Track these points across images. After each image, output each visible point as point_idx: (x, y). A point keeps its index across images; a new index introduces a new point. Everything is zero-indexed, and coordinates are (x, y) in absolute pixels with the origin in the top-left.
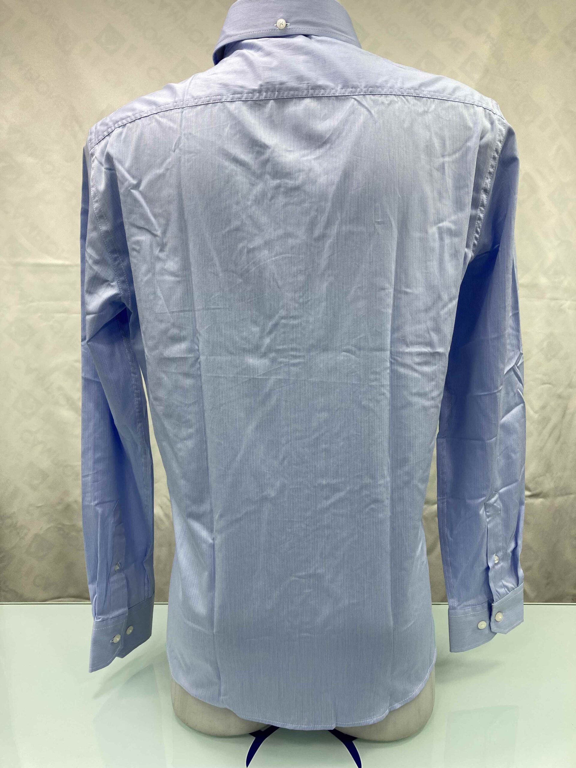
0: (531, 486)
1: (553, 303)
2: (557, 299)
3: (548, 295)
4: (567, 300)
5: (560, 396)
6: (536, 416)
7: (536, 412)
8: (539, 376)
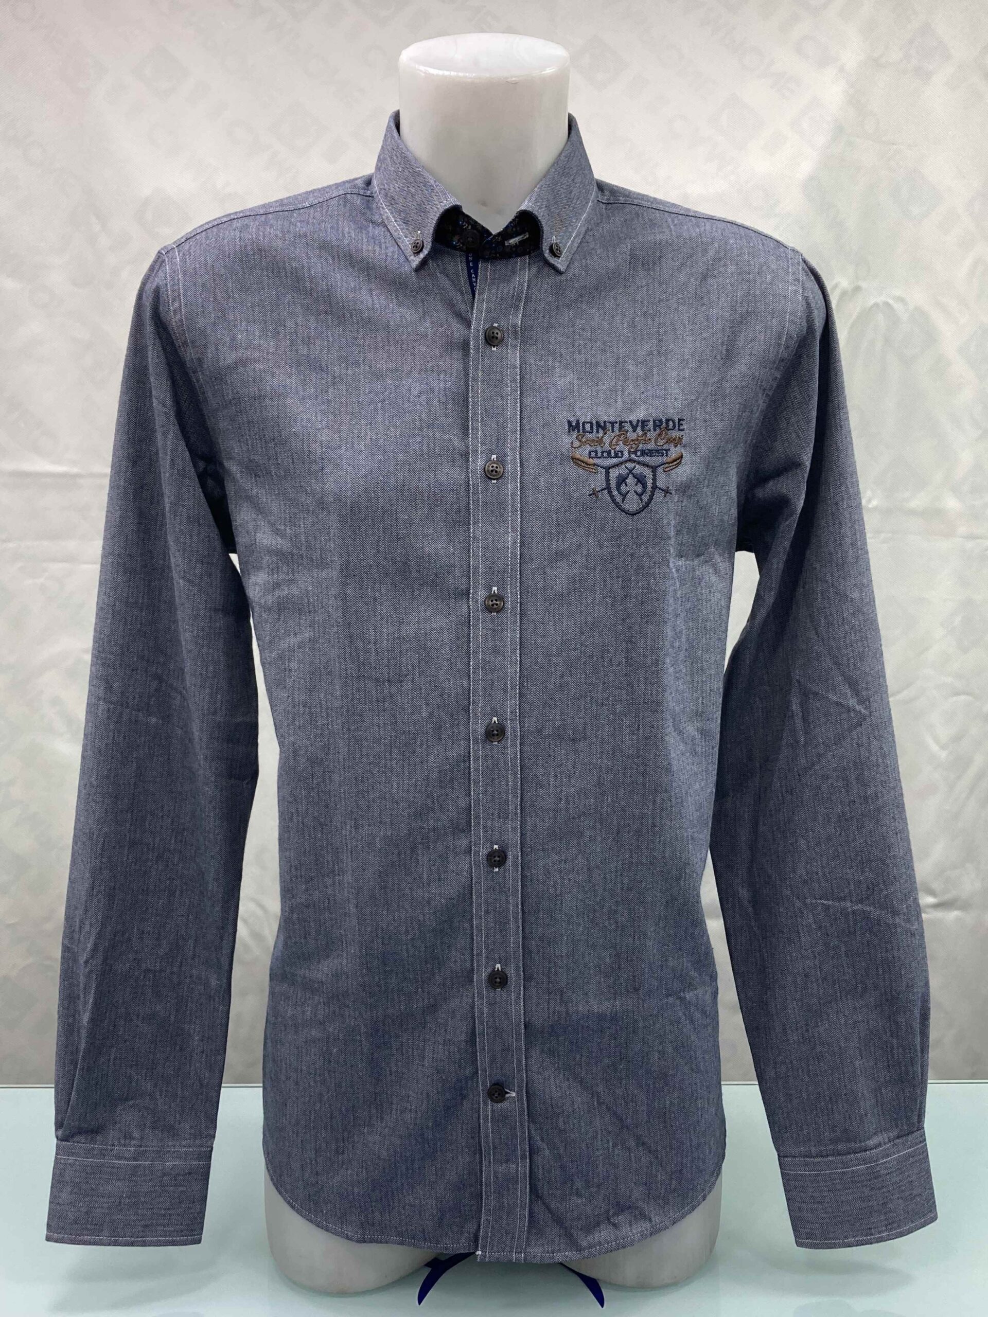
0: (936, 886)
3: (962, 530)
6: (943, 755)
7: (943, 747)
8: (949, 680)
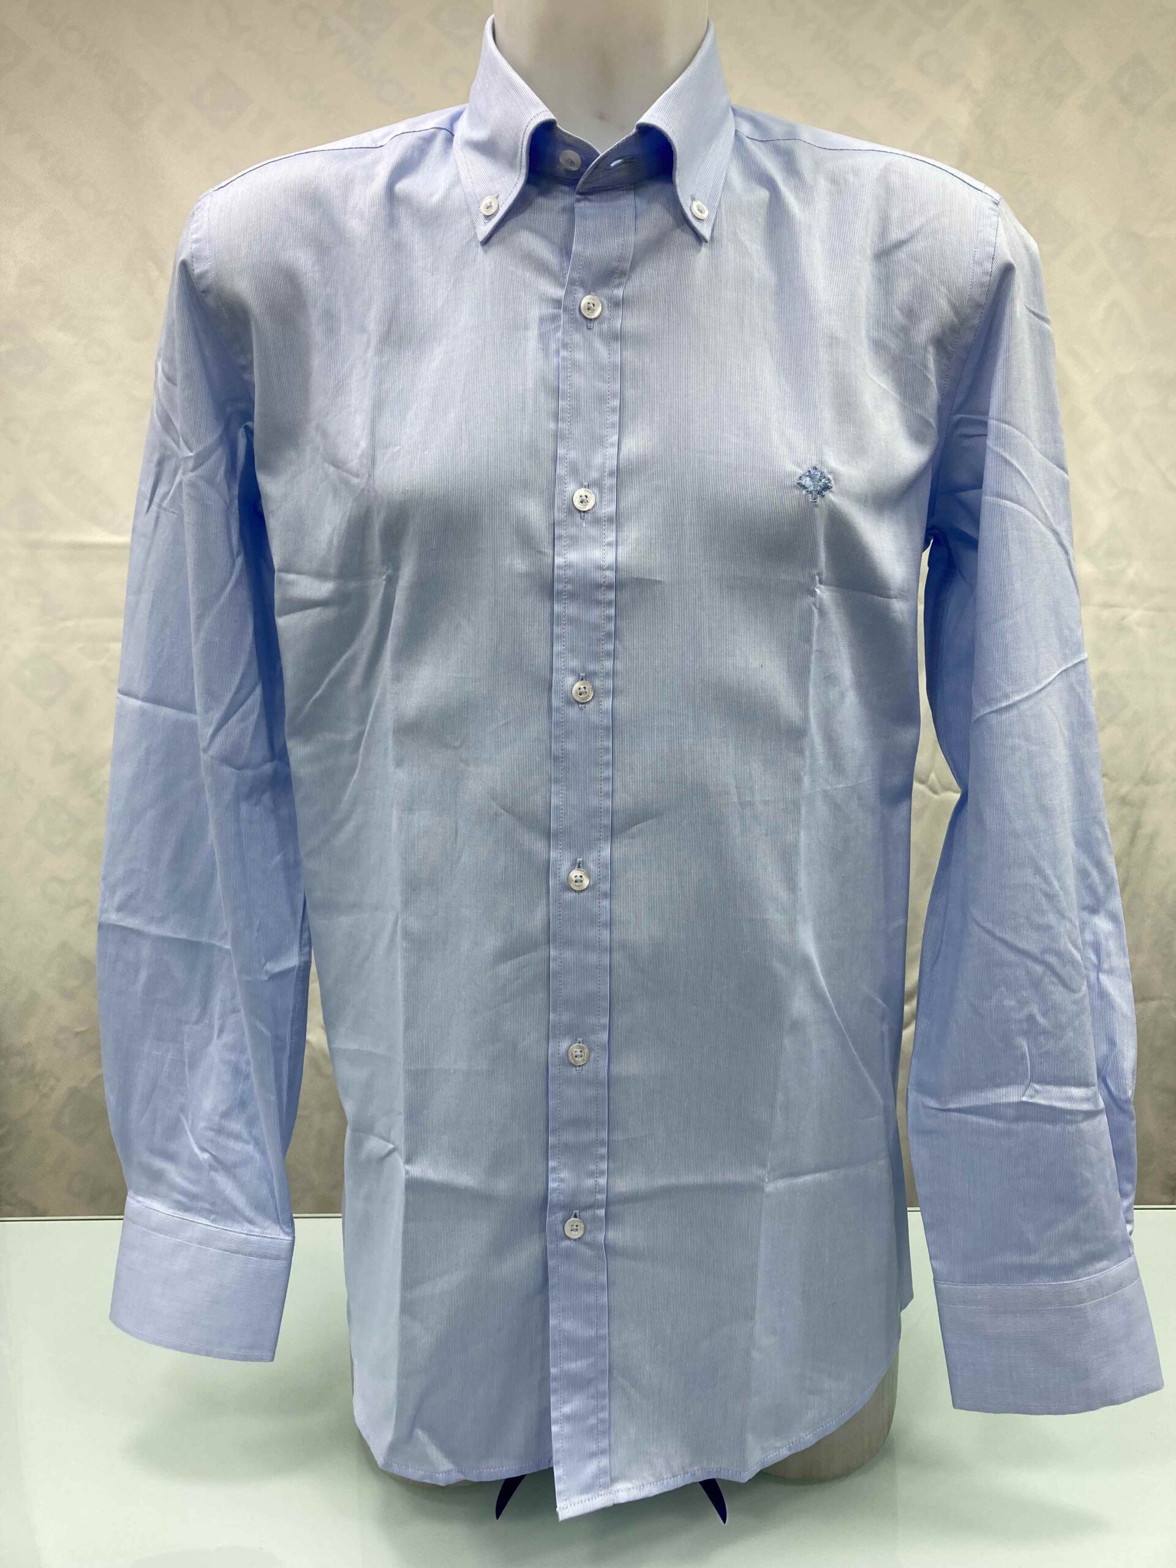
1: (1105, 614)
2: (1114, 606)
4: (1134, 607)
5: (1124, 801)
